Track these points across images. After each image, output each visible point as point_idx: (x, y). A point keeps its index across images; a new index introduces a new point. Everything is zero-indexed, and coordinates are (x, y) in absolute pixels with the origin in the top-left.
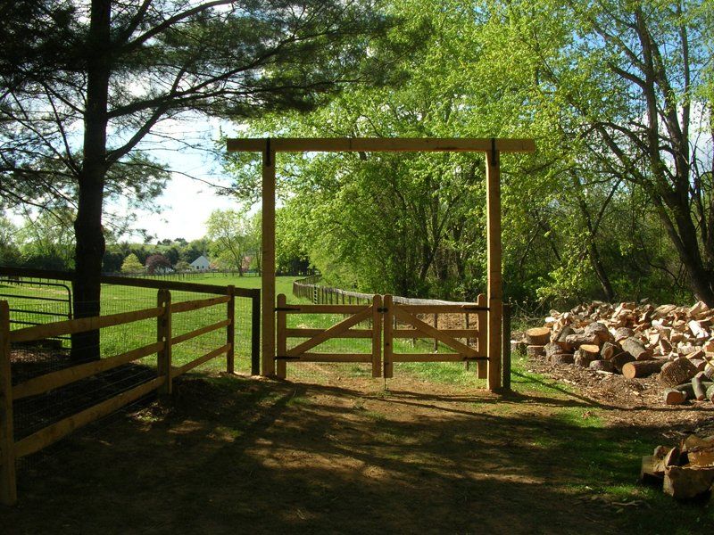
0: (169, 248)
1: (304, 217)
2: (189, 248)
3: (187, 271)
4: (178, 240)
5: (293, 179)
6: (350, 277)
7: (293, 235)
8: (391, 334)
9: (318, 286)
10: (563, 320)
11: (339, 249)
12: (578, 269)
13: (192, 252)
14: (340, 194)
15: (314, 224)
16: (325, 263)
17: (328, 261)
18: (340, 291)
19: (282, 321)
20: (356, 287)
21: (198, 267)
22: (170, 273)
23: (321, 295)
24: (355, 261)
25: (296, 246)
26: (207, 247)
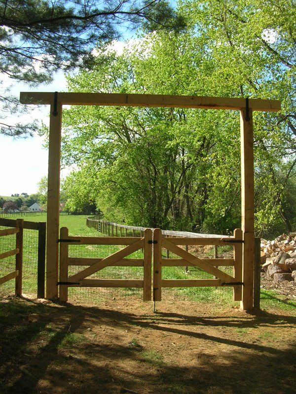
0: (17, 198)
1: (93, 177)
2: (29, 198)
3: (27, 211)
4: (23, 194)
5: (87, 155)
6: (121, 216)
7: (85, 188)
8: (160, 263)
9: (101, 221)
10: (271, 246)
11: (114, 198)
12: (273, 211)
13: (30, 201)
14: (116, 162)
15: (99, 181)
16: (106, 208)
17: (108, 206)
18: (115, 224)
19: (65, 251)
20: (124, 221)
21: (33, 210)
22: (17, 213)
23: (103, 226)
24: (124, 205)
25: (87, 195)
26: (38, 198)
